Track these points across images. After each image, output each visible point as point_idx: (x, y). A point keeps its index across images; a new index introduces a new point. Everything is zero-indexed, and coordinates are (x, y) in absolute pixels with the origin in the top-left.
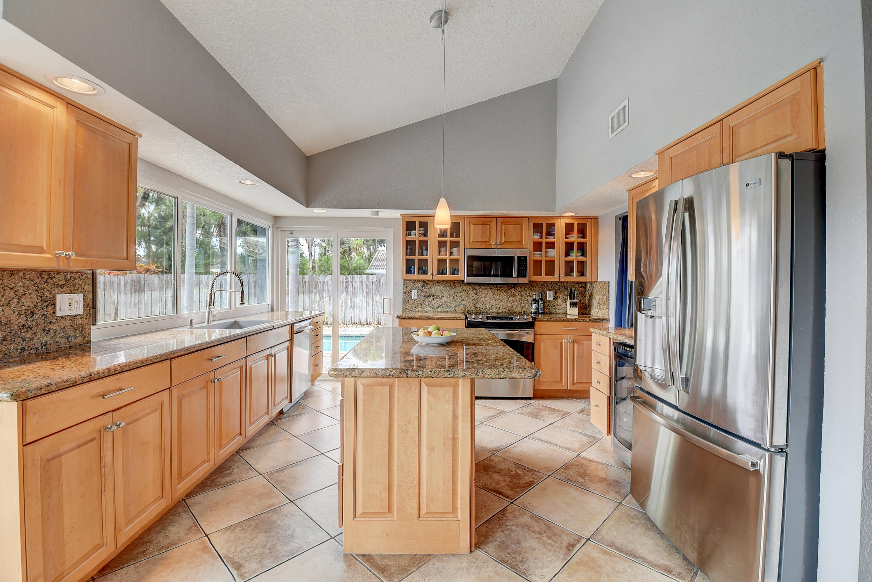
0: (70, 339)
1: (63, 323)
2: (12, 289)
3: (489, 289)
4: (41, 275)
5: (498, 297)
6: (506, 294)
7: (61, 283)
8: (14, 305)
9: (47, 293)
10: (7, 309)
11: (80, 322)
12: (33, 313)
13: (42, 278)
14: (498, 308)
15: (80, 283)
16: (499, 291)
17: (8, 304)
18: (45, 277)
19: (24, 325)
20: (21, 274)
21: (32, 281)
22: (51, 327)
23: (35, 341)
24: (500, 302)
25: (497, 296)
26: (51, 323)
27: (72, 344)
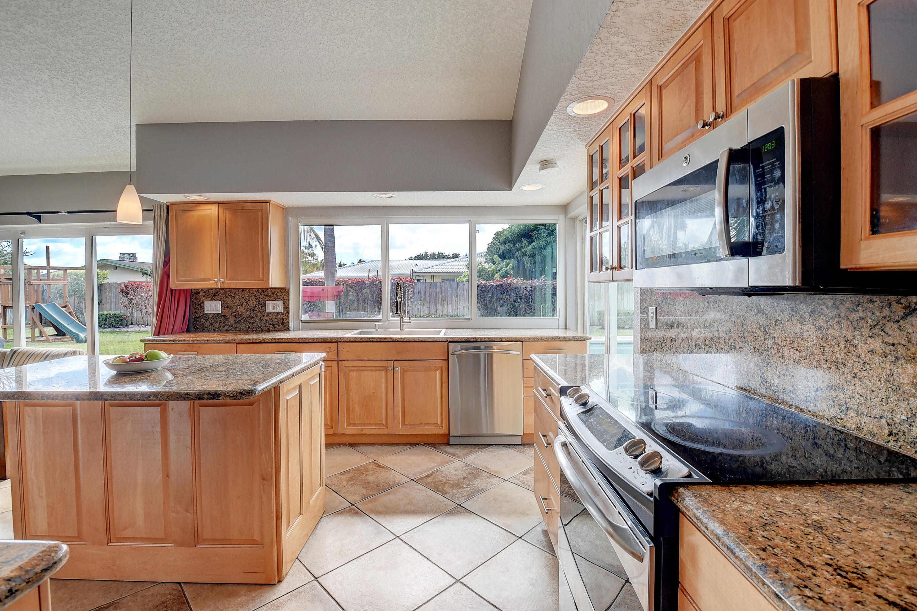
0: (275, 326)
1: (271, 317)
2: (243, 298)
3: (807, 316)
4: (258, 290)
5: (840, 356)
6: (876, 344)
7: (269, 294)
8: (244, 305)
9: (261, 300)
10: (241, 307)
11: (282, 317)
12: (254, 310)
13: (258, 292)
14: (840, 406)
15: (281, 294)
16: (844, 324)
17: (242, 305)
18: (260, 291)
19: (249, 316)
20: (248, 291)
21: (253, 294)
22: (264, 318)
23: (255, 324)
24: (850, 378)
25: (837, 349)
26: (264, 315)
27: (276, 329)
